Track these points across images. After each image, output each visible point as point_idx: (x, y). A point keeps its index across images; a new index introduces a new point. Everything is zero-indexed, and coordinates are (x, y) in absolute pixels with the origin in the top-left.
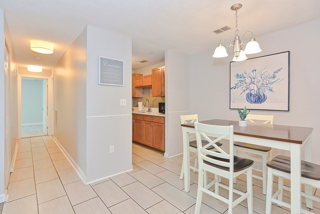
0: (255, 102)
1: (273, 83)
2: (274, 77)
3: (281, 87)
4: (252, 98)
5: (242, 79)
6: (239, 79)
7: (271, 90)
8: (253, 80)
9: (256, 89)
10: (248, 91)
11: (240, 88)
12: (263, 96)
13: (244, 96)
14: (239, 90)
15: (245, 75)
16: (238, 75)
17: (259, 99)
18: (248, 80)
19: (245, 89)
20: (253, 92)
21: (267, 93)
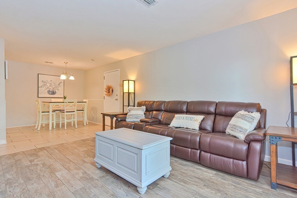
0: (52, 94)
1: (59, 87)
2: (59, 85)
3: (61, 89)
4: (50, 92)
5: (45, 83)
6: (44, 83)
7: (58, 90)
8: (51, 85)
9: (52, 89)
10: (48, 89)
11: (45, 87)
12: (55, 92)
13: (46, 91)
14: (44, 88)
15: (47, 82)
16: (43, 81)
17: (53, 93)
18: (48, 85)
19: (47, 88)
20: (50, 90)
21: (57, 91)
